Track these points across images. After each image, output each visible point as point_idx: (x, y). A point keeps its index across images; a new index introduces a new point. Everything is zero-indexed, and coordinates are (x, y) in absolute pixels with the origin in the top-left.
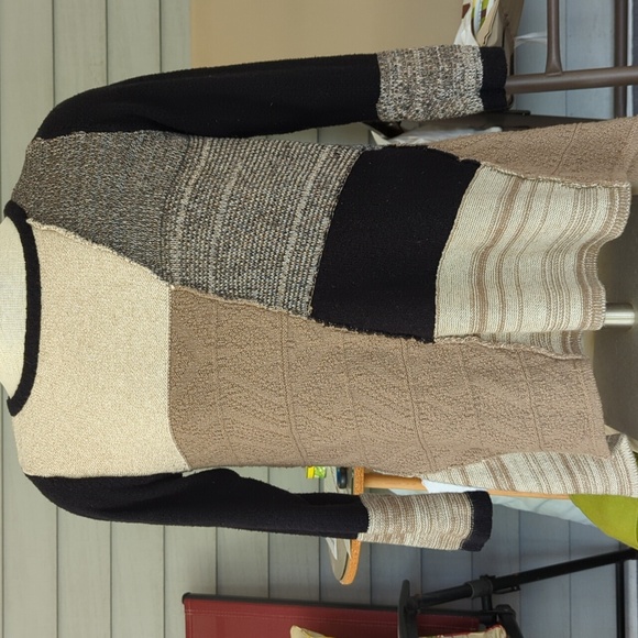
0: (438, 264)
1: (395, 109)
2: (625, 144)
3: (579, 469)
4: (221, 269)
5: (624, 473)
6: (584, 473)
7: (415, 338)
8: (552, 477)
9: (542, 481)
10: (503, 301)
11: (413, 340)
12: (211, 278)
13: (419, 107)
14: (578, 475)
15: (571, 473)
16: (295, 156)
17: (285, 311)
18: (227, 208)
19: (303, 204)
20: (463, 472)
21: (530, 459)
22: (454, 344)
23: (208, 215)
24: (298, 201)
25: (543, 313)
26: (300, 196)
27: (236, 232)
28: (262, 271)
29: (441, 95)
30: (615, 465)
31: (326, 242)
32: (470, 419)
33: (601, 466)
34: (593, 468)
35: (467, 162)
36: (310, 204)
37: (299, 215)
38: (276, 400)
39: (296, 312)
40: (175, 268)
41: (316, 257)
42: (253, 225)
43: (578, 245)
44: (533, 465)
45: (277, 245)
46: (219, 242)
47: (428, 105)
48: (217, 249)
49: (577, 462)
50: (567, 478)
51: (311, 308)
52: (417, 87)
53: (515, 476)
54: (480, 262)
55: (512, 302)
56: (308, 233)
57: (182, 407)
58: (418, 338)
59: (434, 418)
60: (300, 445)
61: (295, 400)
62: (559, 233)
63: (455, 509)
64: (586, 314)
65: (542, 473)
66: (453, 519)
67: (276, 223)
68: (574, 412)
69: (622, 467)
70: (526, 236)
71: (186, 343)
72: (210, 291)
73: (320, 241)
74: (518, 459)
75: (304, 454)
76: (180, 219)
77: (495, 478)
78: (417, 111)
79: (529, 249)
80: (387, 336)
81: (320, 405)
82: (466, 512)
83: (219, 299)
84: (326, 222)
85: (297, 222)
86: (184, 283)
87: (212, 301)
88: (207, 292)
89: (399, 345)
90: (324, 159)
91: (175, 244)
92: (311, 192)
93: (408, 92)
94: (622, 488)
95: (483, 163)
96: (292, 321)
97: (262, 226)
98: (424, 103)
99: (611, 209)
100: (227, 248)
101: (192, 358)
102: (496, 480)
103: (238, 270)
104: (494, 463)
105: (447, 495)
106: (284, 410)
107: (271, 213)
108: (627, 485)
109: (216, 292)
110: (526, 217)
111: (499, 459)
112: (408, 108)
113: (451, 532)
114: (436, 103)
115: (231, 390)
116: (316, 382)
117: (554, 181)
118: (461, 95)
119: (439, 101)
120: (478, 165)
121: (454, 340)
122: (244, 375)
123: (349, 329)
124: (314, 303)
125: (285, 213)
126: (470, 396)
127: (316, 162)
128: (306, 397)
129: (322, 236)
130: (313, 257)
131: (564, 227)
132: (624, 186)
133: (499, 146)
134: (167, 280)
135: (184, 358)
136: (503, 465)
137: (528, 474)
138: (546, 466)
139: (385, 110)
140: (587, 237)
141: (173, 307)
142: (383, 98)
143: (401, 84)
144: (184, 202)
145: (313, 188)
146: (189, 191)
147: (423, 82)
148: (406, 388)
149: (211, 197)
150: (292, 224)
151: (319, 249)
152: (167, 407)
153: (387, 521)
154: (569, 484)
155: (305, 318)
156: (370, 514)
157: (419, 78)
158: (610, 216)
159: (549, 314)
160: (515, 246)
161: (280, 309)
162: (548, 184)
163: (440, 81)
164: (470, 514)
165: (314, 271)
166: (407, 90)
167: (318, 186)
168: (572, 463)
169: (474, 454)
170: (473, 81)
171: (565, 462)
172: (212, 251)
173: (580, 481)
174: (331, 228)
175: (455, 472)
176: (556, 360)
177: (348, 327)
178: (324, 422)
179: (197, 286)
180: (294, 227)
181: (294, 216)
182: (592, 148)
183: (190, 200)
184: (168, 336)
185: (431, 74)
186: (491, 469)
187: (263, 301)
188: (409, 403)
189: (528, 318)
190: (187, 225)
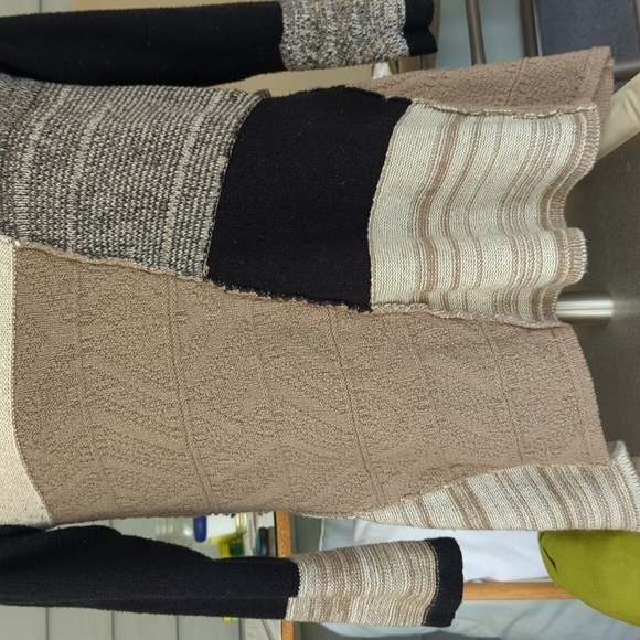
0: (368, 215)
1: (303, 50)
2: (582, 78)
3: (570, 494)
4: (83, 220)
5: (627, 496)
6: (575, 498)
7: (346, 303)
8: (535, 505)
9: (523, 511)
10: (455, 247)
11: (344, 307)
12: (71, 232)
13: (331, 47)
14: (569, 501)
15: (560, 500)
16: (180, 99)
17: (172, 272)
18: (91, 144)
19: (191, 141)
20: (420, 504)
21: (506, 484)
22: (396, 314)
23: (66, 152)
24: (185, 137)
25: (508, 257)
26: (187, 131)
27: (103, 172)
28: (140, 223)
29: (357, 32)
30: (614, 486)
31: (224, 185)
32: (425, 413)
33: (597, 488)
34: (587, 491)
35: (394, 100)
36: (201, 141)
37: (187, 154)
38: (164, 396)
39: (188, 273)
40: (22, 221)
41: (212, 205)
42: (126, 164)
43: (541, 189)
44: (510, 491)
45: (158, 188)
46: (80, 185)
47: (343, 45)
48: (78, 194)
49: (566, 485)
50: (555, 506)
51: (207, 268)
52: (327, 22)
53: (489, 507)
54: (421, 214)
55: (467, 247)
56: (199, 174)
57: (32, 409)
58: (350, 305)
59: (378, 414)
60: (201, 470)
61: (191, 395)
62: (517, 168)
63: (414, 559)
64: (562, 256)
65: (522, 500)
66: (412, 573)
67: (157, 162)
68: (559, 397)
69: (623, 488)
70: (476, 173)
71: (37, 319)
72: (70, 250)
73: (215, 184)
74: (489, 484)
75: (207, 487)
76: (28, 157)
77: (463, 511)
78: (330, 53)
79: (480, 197)
80: (309, 302)
81: (224, 402)
82: (429, 562)
83: (81, 258)
84: (222, 161)
85: (183, 161)
86: (33, 238)
87: (72, 262)
88: (65, 249)
89: (325, 316)
90: (217, 100)
91: (20, 187)
92: (201, 127)
93: (317, 28)
94: (626, 516)
95: (415, 100)
96: (182, 286)
97: (137, 166)
98: (337, 43)
99: (578, 133)
100: (91, 192)
101: (46, 339)
102: (464, 514)
103: (106, 220)
104: (459, 491)
105: (401, 544)
106: (175, 411)
107: (150, 150)
108: (632, 512)
109: (77, 251)
110: (475, 147)
111: (465, 485)
112: (318, 48)
113: (411, 592)
114: (351, 42)
115: (102, 384)
116: (218, 368)
117: (504, 114)
118: (382, 34)
119: (355, 40)
120: (409, 102)
121: (396, 308)
122: (118, 362)
123: (260, 295)
124: (211, 260)
125: (168, 151)
126: (423, 380)
127: (207, 103)
128: (205, 390)
129: (217, 177)
130: (207, 204)
131: (522, 157)
132: (590, 108)
133: (432, 83)
134: (10, 235)
135: (35, 340)
136: (471, 494)
137: (505, 503)
138: (527, 491)
139: (290, 52)
140: (551, 175)
141: (19, 272)
142: (287, 36)
143: (308, 19)
144: (34, 137)
145: (203, 123)
146: (40, 126)
147: (334, 17)
148: (339, 373)
149: (69, 132)
150: (177, 164)
151: (214, 194)
152: (11, 409)
153: (324, 577)
154: (559, 514)
155: (199, 280)
156: (301, 568)
157: (329, 13)
158: (578, 142)
159: (516, 258)
160: (462, 190)
161: (164, 269)
162: (497, 117)
163: (354, 16)
164: (433, 565)
165: (209, 223)
166: (316, 25)
167: (211, 121)
168: (559, 487)
169: (434, 475)
170: (395, 16)
171: (550, 486)
172: (72, 197)
173: (572, 509)
174: (229, 168)
175: (410, 505)
176: (529, 329)
177: (257, 290)
178: (232, 428)
179: (51, 242)
180: (180, 167)
181: (180, 155)
182: (544, 84)
183: (42, 135)
184: (11, 311)
185: (344, 8)
186: (456, 500)
187: (142, 260)
188: (345, 393)
189: (489, 265)
190: (36, 164)
